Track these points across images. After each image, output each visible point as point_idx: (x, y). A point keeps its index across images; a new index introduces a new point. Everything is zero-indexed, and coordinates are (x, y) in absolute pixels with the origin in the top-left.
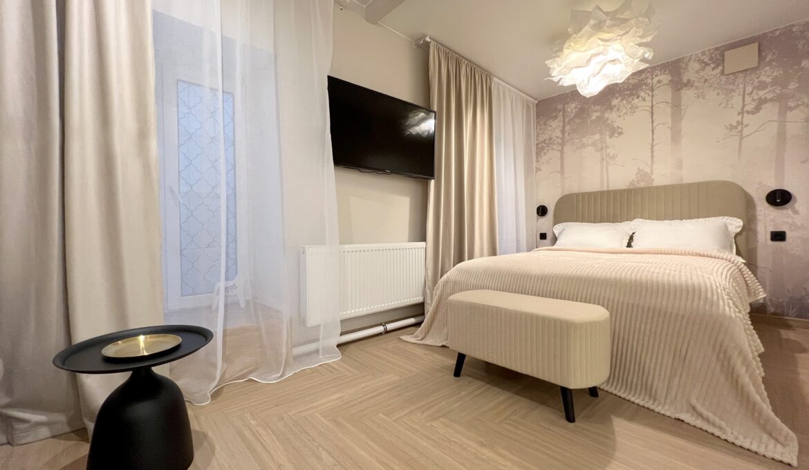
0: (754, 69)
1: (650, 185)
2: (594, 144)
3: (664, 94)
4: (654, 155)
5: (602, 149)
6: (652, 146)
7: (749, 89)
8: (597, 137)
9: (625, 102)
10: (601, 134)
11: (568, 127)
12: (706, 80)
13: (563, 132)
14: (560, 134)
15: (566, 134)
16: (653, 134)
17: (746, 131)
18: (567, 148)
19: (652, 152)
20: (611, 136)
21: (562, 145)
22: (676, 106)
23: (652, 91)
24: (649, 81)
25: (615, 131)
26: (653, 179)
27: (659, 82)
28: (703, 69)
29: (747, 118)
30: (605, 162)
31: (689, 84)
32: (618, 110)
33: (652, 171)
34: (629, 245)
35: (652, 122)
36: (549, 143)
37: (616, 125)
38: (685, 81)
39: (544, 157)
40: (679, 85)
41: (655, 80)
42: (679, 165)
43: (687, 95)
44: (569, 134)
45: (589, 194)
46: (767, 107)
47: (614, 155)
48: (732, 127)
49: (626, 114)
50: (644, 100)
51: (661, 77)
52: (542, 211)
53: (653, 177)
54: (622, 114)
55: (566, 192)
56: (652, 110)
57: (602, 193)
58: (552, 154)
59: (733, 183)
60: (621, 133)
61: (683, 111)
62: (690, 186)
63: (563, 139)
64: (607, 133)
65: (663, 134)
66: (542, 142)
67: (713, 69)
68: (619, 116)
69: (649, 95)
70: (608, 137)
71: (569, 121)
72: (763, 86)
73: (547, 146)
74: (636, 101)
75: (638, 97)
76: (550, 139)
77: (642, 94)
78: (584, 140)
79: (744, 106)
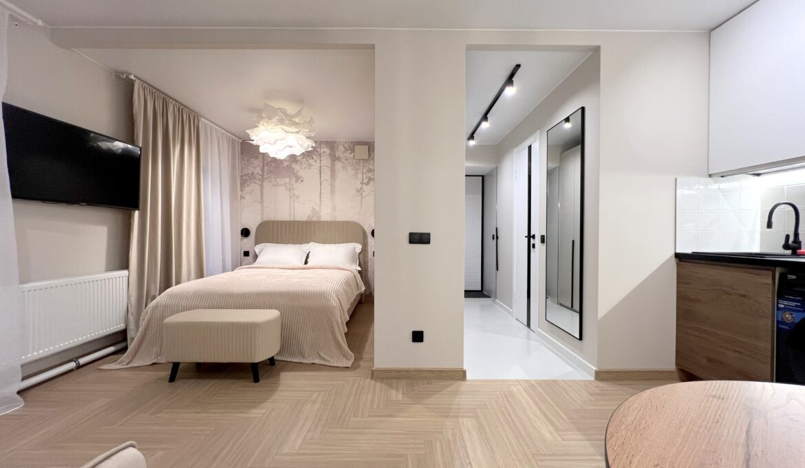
0: (367, 160)
1: (319, 220)
2: (285, 185)
3: (326, 161)
4: (322, 200)
5: (290, 189)
6: (321, 194)
8: (287, 180)
9: (305, 160)
10: (290, 179)
11: (266, 168)
12: (347, 159)
13: (263, 170)
14: (260, 172)
15: (265, 173)
16: (321, 186)
17: (364, 194)
18: (266, 184)
19: (320, 198)
20: (296, 181)
21: (262, 180)
22: (333, 170)
23: (320, 157)
24: (319, 150)
25: (298, 179)
26: (321, 216)
27: (324, 152)
28: (345, 152)
29: (364, 187)
31: (339, 159)
32: (301, 164)
34: (306, 262)
35: (320, 178)
36: (252, 176)
37: (299, 174)
38: (337, 156)
39: (247, 188)
40: (334, 158)
41: (322, 150)
42: (334, 209)
43: (338, 165)
44: (267, 174)
45: (282, 222)
48: (358, 190)
49: (305, 168)
50: (316, 161)
51: (326, 150)
52: (245, 233)
53: (321, 214)
54: (303, 167)
55: (265, 219)
56: (320, 169)
57: (289, 222)
58: (254, 187)
59: (359, 224)
60: (302, 181)
61: (336, 175)
62: (339, 222)
63: (262, 176)
64: (294, 179)
65: (326, 187)
66: (246, 175)
67: (350, 153)
68: (301, 169)
69: (319, 159)
70: (294, 182)
71: (267, 163)
73: (250, 179)
74: (311, 161)
75: (312, 159)
76: (253, 174)
77: (315, 157)
78: (278, 180)
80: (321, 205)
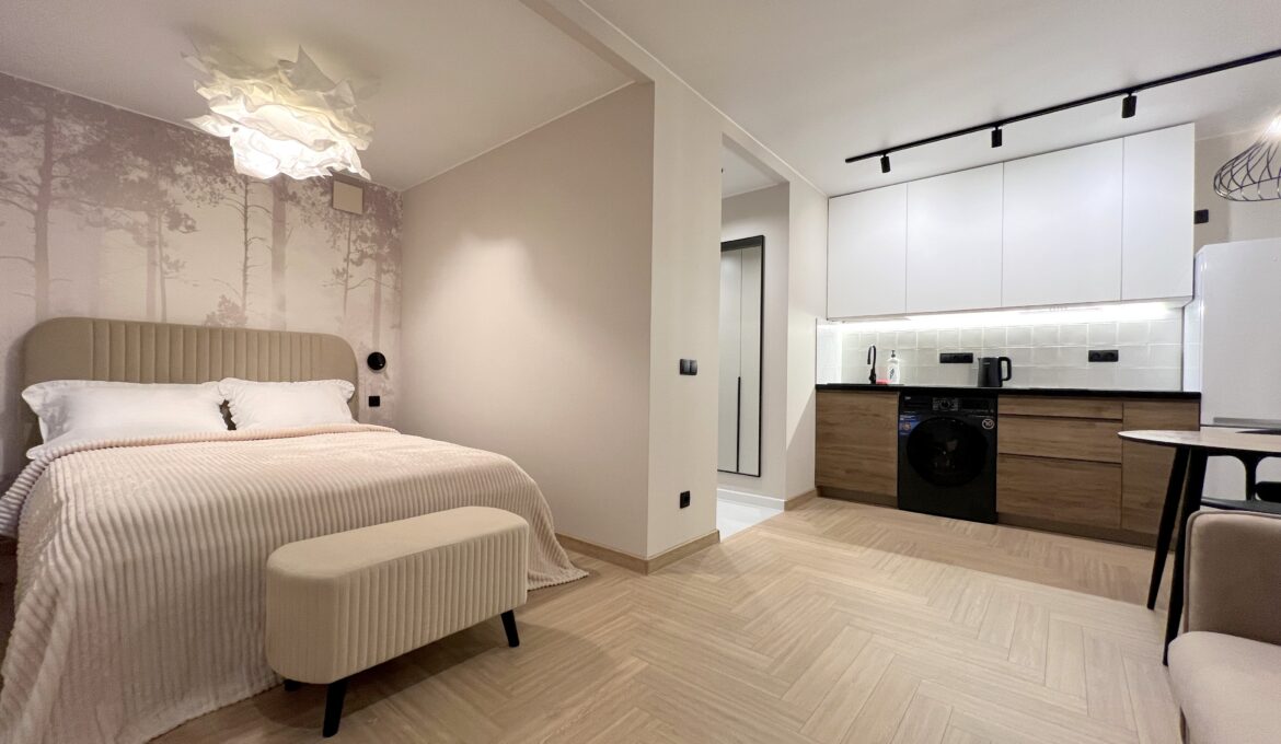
0: (358, 216)
2: (132, 228)
3: (262, 193)
4: (248, 281)
5: (151, 244)
6: (246, 268)
7: (353, 237)
8: (140, 217)
9: (199, 178)
10: (151, 216)
11: (60, 169)
12: (313, 204)
13: (45, 173)
16: (246, 250)
17: (351, 282)
18: (59, 215)
19: (245, 276)
20: (172, 226)
21: (44, 199)
22: (279, 221)
23: (246, 183)
25: (180, 221)
26: (246, 319)
28: (311, 188)
29: (352, 269)
30: (158, 269)
31: (295, 199)
32: (187, 186)
33: (244, 305)
34: (230, 425)
35: (246, 230)
40: (282, 193)
42: (281, 306)
43: (294, 212)
44: (63, 185)
46: (367, 261)
47: (178, 261)
48: (338, 274)
49: (201, 199)
50: (233, 189)
53: (247, 313)
54: (194, 196)
55: (54, 312)
56: (246, 212)
61: (288, 233)
64: (164, 219)
65: (261, 254)
69: (241, 187)
70: (165, 226)
71: (66, 157)
72: (363, 238)
75: (224, 181)
77: (231, 180)
79: (349, 253)
80: (245, 292)
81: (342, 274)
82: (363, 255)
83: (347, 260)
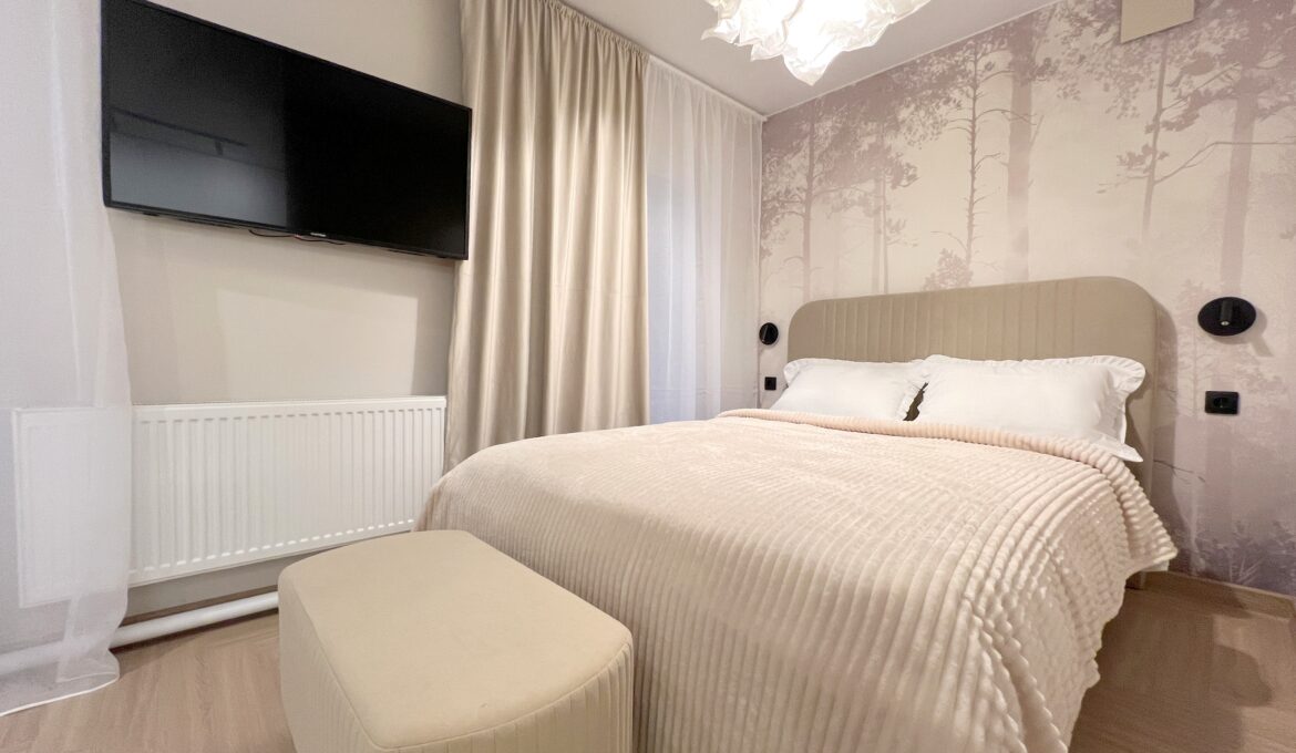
0: (1184, 27)
1: (963, 286)
2: (864, 202)
3: (997, 93)
4: (974, 223)
5: (877, 212)
6: (972, 203)
7: (1172, 73)
8: (869, 186)
9: (922, 113)
10: (877, 181)
11: (818, 168)
12: (1082, 58)
14: (804, 183)
15: (815, 183)
16: (973, 179)
17: (1162, 168)
19: (971, 216)
20: (895, 184)
22: (1021, 116)
23: (975, 87)
24: (970, 66)
25: (902, 174)
26: (972, 273)
27: (989, 67)
28: (1077, 34)
29: (1166, 139)
30: (882, 236)
31: (1048, 69)
32: (910, 129)
33: (969, 257)
34: (913, 414)
35: (973, 153)
37: (904, 160)
38: (1040, 62)
39: (775, 229)
40: (1026, 72)
41: (981, 65)
43: (1044, 91)
47: (898, 223)
48: (1133, 160)
49: (923, 137)
50: (959, 106)
51: (994, 57)
52: (769, 334)
53: (972, 267)
54: (915, 139)
55: (812, 298)
56: (973, 127)
57: (873, 302)
58: (790, 223)
60: (913, 178)
61: (1034, 128)
64: (888, 178)
65: (994, 176)
66: (774, 199)
67: (1099, 33)
68: (911, 143)
69: (968, 96)
70: (889, 186)
71: (821, 156)
72: (1202, 64)
73: (783, 206)
74: (943, 109)
75: (947, 101)
77: (955, 94)
78: (847, 193)
79: (1160, 110)
80: (970, 240)
81: (1141, 159)
82: (1199, 100)
83: (1153, 128)
